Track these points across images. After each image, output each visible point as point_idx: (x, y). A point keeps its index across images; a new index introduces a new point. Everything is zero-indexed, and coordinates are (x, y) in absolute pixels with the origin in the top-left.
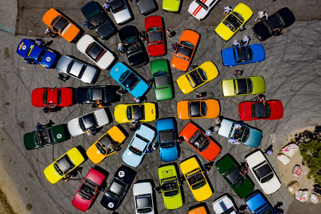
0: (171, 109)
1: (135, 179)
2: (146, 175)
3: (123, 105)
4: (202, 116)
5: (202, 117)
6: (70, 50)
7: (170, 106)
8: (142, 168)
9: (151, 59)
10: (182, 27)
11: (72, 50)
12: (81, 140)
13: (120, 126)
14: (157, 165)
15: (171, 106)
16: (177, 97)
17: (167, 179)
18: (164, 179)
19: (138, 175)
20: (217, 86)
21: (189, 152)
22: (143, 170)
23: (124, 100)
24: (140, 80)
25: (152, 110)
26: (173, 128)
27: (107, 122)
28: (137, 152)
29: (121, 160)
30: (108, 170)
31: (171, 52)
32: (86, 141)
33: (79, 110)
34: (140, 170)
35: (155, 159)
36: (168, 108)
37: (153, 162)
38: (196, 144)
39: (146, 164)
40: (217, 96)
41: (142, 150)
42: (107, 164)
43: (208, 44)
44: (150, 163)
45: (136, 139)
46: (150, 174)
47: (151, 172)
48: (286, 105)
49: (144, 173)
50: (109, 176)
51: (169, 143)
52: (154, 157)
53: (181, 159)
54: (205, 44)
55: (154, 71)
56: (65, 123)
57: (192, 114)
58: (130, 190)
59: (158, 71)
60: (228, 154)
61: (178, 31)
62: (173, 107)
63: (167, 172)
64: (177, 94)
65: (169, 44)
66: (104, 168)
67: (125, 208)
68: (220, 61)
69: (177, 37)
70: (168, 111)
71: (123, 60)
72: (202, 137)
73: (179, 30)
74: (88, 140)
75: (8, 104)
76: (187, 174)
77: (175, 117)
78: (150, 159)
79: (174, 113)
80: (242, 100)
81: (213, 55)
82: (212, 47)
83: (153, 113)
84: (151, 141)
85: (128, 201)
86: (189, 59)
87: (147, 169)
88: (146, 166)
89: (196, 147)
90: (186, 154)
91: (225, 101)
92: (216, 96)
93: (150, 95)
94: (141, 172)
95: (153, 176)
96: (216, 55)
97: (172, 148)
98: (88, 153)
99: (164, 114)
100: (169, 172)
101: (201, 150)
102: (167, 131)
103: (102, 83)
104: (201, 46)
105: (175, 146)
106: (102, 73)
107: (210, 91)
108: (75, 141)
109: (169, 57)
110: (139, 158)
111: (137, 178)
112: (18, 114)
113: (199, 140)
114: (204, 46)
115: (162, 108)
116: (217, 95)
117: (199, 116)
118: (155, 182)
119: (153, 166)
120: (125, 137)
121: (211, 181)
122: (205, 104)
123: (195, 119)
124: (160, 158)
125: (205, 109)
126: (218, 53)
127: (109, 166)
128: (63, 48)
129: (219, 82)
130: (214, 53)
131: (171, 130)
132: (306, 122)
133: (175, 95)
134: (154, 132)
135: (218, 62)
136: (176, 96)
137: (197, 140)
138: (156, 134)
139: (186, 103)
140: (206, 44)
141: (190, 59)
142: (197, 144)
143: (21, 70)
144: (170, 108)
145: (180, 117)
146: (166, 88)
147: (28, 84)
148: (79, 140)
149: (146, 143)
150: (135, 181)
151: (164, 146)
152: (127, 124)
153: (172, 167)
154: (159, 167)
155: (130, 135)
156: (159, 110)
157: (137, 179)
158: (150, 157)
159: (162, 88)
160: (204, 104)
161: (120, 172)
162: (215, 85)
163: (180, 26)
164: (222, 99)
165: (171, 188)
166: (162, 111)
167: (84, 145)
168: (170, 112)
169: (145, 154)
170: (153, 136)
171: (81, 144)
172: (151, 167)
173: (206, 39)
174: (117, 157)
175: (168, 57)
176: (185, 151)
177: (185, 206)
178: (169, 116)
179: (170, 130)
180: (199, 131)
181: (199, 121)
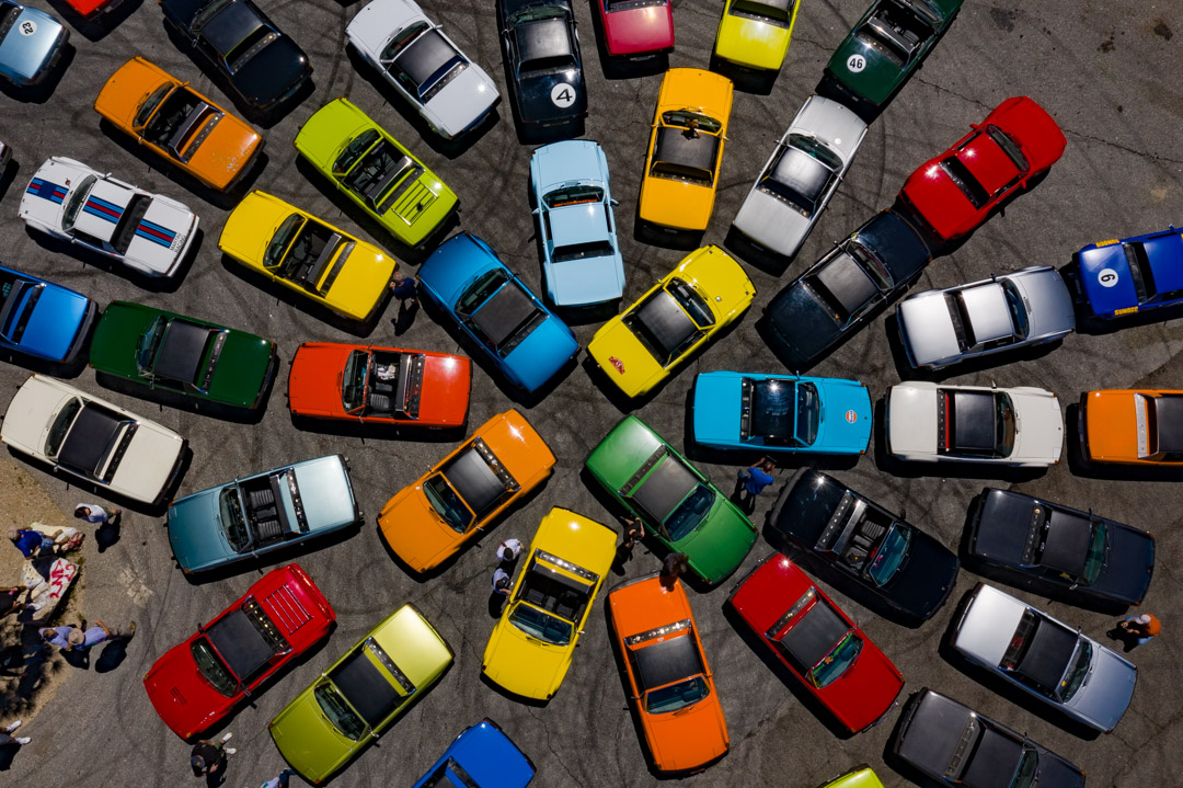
0: (562, 426)
1: (510, 119)
2: (485, 157)
3: (734, 313)
4: (434, 474)
5: (433, 470)
6: (1066, 370)
7: (575, 435)
8: (512, 167)
9: (764, 550)
10: (747, 756)
11: (1056, 375)
12: (779, 110)
13: (688, 240)
14: (472, 212)
15: (569, 438)
16: (571, 485)
17: (404, 186)
18: (413, 178)
19: (512, 138)
20: (462, 627)
22: (505, 163)
23: (744, 339)
24: (743, 439)
25: (621, 370)
26: (506, 360)
27: (743, 222)
28: (565, 197)
29: (601, 141)
30: (617, 85)
31: (714, 632)
32: (760, 119)
33: (863, 197)
34: (516, 158)
35: (495, 227)
36: (573, 423)
37: (491, 212)
38: (392, 369)
39: (510, 190)
40: (436, 588)
41: (555, 213)
42: (637, 99)
43: (605, 760)
44: (498, 201)
45: (600, 234)
46: (473, 168)
47: (476, 178)
48: (162, 743)
49: (496, 158)
50: (601, 70)
51: (481, 299)
52: (500, 230)
54: (617, 753)
55: (721, 510)
56: (877, 123)
57: (474, 457)
58: (501, 73)
59: (706, 521)
60: (253, 416)
61: (748, 729)
62: (562, 439)
63: (420, 207)
64: (582, 495)
65: (743, 655)
66: (635, 82)
67: (476, 12)
68: (516, 731)
69: (735, 701)
70: (566, 414)
71: (861, 473)
72: (386, 406)
73: (750, 735)
74: (756, 125)
75: (1106, 47)
76: (346, 247)
77: (528, 412)
78: (507, 214)
79: (541, 421)
80: (336, 640)
81: (555, 733)
82: (580, 762)
83: (613, 361)
84: (550, 267)
85: (482, 41)
86: (630, 647)
87: (495, 177)
88: (506, 181)
91: (394, 593)
92: (440, 589)
93: (670, 419)
94: (508, 154)
95: (458, 169)
96: (544, 743)
97: (459, 295)
98: (723, 85)
99: (574, 392)
100: (415, 211)
101: (360, 360)
102: (519, 336)
103: (869, 341)
104: (626, 735)
105: (456, 308)
106: (892, 372)
107: (473, 591)
108: (794, 94)
109: (708, 603)
110: (545, 182)
111: (505, 128)
112: (1046, 41)
113: (389, 388)
114: (612, 742)
115: (594, 407)
116: (439, 596)
117: (446, 468)
118: (439, 155)
119: (484, 197)
120: (644, 214)
121: (256, 292)
122: (454, 524)
124: (477, 238)
125: (443, 505)
126: (543, 755)
127: (626, 99)
128: (1094, 360)
129: (464, 645)
130: (555, 744)
131: (505, 350)
132: (48, 736)
133: (583, 488)
134: (560, 301)
135: (517, 721)
136: (577, 485)
138: (548, 300)
140: (610, 757)
141: (627, 649)
142: (387, 373)
143: (1162, 181)
144: (569, 427)
146: (634, 480)
147: (1099, 154)
148: (783, 105)
150: (505, 115)
151: (493, 281)
152: (670, 267)
153: (413, 235)
154: (461, 206)
155: (634, 242)
156: (600, 395)
157: (504, 121)
158: (515, 219)
159: (646, 468)
160: (460, 522)
161: (572, 100)
162: (470, 623)
163: (757, 752)
164: (410, 594)
165: (373, 174)
166: (588, 399)
167: (757, 101)
168: (559, 415)
169: (536, 211)
170: (551, 286)
171: (770, 101)
172: (485, 191)
173: (623, 775)
174: (624, 144)
175: (712, 603)
177: (286, 153)
178: (550, 398)
179: (513, 348)
180: (408, 415)
181: (432, 457)
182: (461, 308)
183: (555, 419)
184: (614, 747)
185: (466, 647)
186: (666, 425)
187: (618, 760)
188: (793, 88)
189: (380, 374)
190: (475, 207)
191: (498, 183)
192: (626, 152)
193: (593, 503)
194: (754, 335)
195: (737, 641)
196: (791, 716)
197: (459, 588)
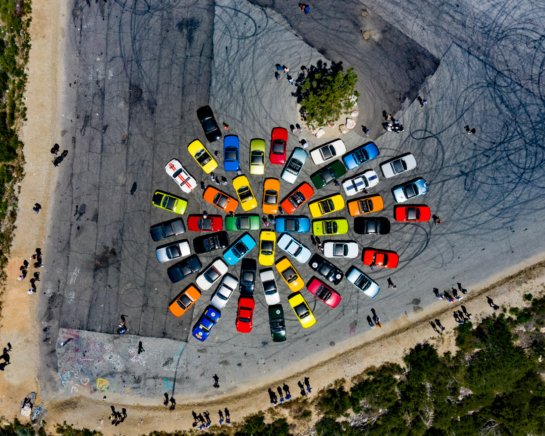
1: (321, 255)
3: (260, 258)
5: (278, 195)
6: (206, 297)
9: (224, 229)
11: (207, 295)
12: (284, 296)
13: (276, 262)
16: (259, 212)
17: (323, 229)
18: (323, 232)
20: (254, 179)
21: (305, 208)
23: (255, 256)
24: (241, 241)
25: (267, 234)
27: (271, 272)
28: (299, 250)
29: (304, 265)
30: (310, 276)
31: (220, 211)
32: (285, 292)
33: (259, 295)
41: (298, 246)
42: (306, 277)
45: (289, 249)
48: (277, 124)
51: (296, 224)
53: (309, 216)
55: (235, 228)
56: (268, 308)
57: (274, 202)
58: (330, 261)
59: (235, 224)
60: (312, 177)
61: (203, 203)
66: (309, 279)
67: (343, 267)
69: (208, 205)
71: (221, 253)
72: (294, 197)
74: (285, 290)
75: (245, 354)
76: (322, 213)
78: (307, 241)
80: (268, 159)
83: (269, 234)
84: (292, 238)
85: (338, 263)
89: (301, 203)
90: (306, 211)
93: (254, 234)
97: (300, 222)
98: (295, 291)
100: (318, 228)
101: (304, 199)
102: (286, 224)
103: (237, 273)
106: (230, 272)
107: (257, 185)
110: (304, 249)
112: (255, 346)
116: (261, 179)
117: (277, 197)
120: (286, 259)
121: (330, 194)
122: (268, 190)
123: (279, 200)
124: (306, 232)
125: (272, 192)
131: (285, 221)
132: (293, 110)
134: (285, 235)
137: (296, 201)
138: (287, 234)
139: (264, 206)
141: (229, 198)
143: (219, 340)
146: (250, 221)
147: (231, 335)
149: (293, 242)
151: (297, 229)
152: (275, 256)
153: (315, 223)
154: (313, 234)
159: (250, 224)
160: (268, 192)
161: (313, 266)
163: (199, 201)
164: (265, 176)
167: (288, 293)
169: (302, 245)
170: (288, 236)
175: (224, 215)
176: (303, 212)
177: (348, 217)
180: (289, 199)
181: (281, 196)
182: (298, 220)
185: (250, 177)
186: (254, 232)
192: (299, 267)
193: (253, 212)
194: (254, 258)
195: (215, 213)
196: (199, 211)
197: (259, 183)
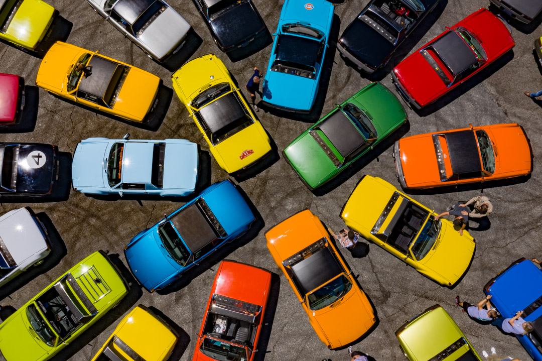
0: (280, 203)
1: (46, 205)
2: (71, 227)
3: (224, 70)
4: (305, 301)
5: (302, 300)
7: (289, 195)
8: (83, 209)
9: (387, 82)
10: (519, 117)
12: (85, 19)
14: (110, 244)
15: (290, 200)
16: (323, 203)
17: (78, 291)
18: (73, 283)
19: (61, 206)
20: (414, 297)
21: (188, 315)
22: (79, 213)
23: (241, 71)
25: (251, 152)
26: (229, 233)
27: (159, 52)
28: (114, 172)
30: (40, 124)
32: (88, 33)
34: (77, 205)
35: (126, 229)
36: (280, 195)
37: (114, 230)
38: (219, 322)
39: (100, 213)
40: (385, 312)
41: (125, 179)
43: (515, 211)
44: (107, 223)
45: (148, 150)
46: (77, 238)
47: (85, 237)
49: (74, 220)
50: (25, 134)
51: (180, 245)
52: (129, 225)
53: (159, 301)
54: (511, 202)
55: (360, 101)
57: (297, 268)
58: (8, 205)
59: (367, 112)
62: (290, 205)
63: (98, 281)
64: (332, 197)
66: (41, 111)
68: (491, 269)
70: (272, 199)
71: (343, 14)
72: (246, 330)
74: (92, 36)
76: (117, 344)
77: (267, 225)
78: (118, 219)
79: (275, 218)
81: (494, 242)
82: (515, 228)
83: (243, 157)
84: (164, 192)
86: (448, 177)
87: (89, 224)
88: (93, 215)
89: (210, 326)
90: (179, 309)
91: (384, 344)
92: (385, 309)
93: (288, 129)
94: (72, 211)
95: (76, 249)
96: (500, 251)
97: (173, 261)
99: (257, 191)
100: (100, 285)
101: (208, 345)
102: (212, 222)
104: (499, 194)
105: (182, 264)
107: (389, 285)
108: (76, 8)
109: (417, 125)
110: (103, 185)
111: (52, 209)
113: (233, 326)
114: (503, 204)
115: (271, 179)
116: (390, 311)
117: (302, 291)
118: (61, 262)
119: (102, 234)
122: (346, 291)
123: (287, 285)
124: (131, 241)
125: (330, 297)
126: (508, 252)
127: (52, 120)
129: (427, 297)
130: (501, 243)
131: (219, 232)
133: (327, 196)
134: (191, 187)
135: (484, 268)
136: (324, 199)
137: (230, 321)
138: (189, 196)
139: (321, 233)
140: (513, 207)
141: (451, 179)
142: (221, 326)
144: (282, 199)
145: (272, 241)
148: (82, 16)
150: (42, 208)
152: (183, 109)
154: (104, 250)
155: (158, 132)
156: (263, 173)
157: (47, 209)
158: (123, 213)
159: (324, 146)
160: (343, 286)
161: (42, 154)
162: (412, 291)
164: (386, 332)
165: (63, 314)
166: (265, 182)
167: (76, 32)
168: (273, 204)
169: (121, 194)
170: (180, 192)
171: (77, 24)
172: (97, 231)
173: (526, 200)
174: (85, 127)
175: (417, 122)
176: (187, 300)
178: (259, 208)
179: (220, 227)
180: (258, 313)
182: (183, 261)
183: (275, 208)
184: (507, 203)
186: (292, 132)
187: (515, 202)
188: (72, 7)
189: (221, 331)
190: (107, 240)
191: (93, 221)
192: (91, 126)
193: (339, 191)
194: (239, 64)
195: (443, 111)
196: (496, 85)
197: (386, 295)
